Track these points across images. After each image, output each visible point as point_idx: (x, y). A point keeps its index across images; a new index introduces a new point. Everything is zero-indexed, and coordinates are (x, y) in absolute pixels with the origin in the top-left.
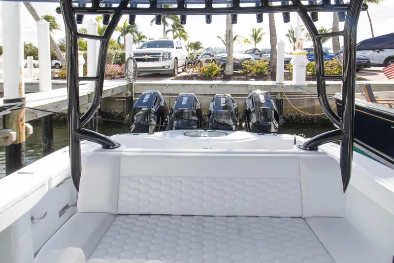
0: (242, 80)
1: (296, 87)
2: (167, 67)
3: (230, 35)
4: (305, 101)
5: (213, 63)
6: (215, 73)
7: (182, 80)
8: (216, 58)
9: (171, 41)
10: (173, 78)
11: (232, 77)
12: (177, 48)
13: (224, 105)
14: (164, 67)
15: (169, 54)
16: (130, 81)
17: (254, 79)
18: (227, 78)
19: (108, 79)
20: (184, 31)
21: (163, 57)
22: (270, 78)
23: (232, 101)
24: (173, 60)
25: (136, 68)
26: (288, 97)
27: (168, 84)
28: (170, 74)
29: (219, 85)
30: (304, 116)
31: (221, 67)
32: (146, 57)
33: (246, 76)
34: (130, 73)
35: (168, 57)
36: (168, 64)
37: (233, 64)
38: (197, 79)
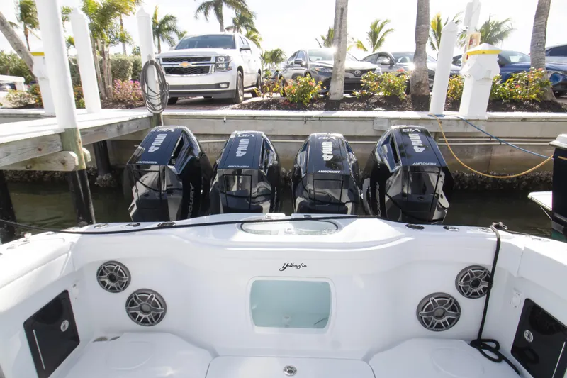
0: (359, 109)
1: (467, 122)
2: (223, 86)
3: (341, 19)
4: (476, 149)
5: (308, 78)
6: (310, 96)
7: (252, 109)
8: (312, 69)
9: (230, 36)
10: (235, 106)
11: (342, 105)
12: (241, 50)
13: (332, 157)
14: (218, 85)
15: (227, 58)
16: (155, 110)
17: (381, 109)
18: (332, 105)
19: (122, 108)
20: (254, 30)
21: (216, 65)
22: (411, 106)
23: (348, 147)
24: (235, 72)
25: (163, 85)
26: (449, 142)
27: (227, 116)
28: (230, 99)
29: (320, 118)
30: (469, 177)
31: (322, 86)
32: (185, 65)
33: (366, 102)
34: (153, 94)
35: (224, 66)
36: (225, 79)
37: (343, 79)
38: (278, 108)
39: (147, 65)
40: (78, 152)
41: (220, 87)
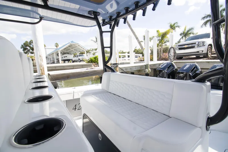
2: (201, 52)
15: (203, 42)
16: (171, 60)
21: (198, 45)
24: (207, 46)
25: (175, 53)
32: (186, 46)
34: (171, 56)
35: (202, 45)
36: (201, 49)
39: (171, 48)
40: (148, 69)
41: (199, 53)
